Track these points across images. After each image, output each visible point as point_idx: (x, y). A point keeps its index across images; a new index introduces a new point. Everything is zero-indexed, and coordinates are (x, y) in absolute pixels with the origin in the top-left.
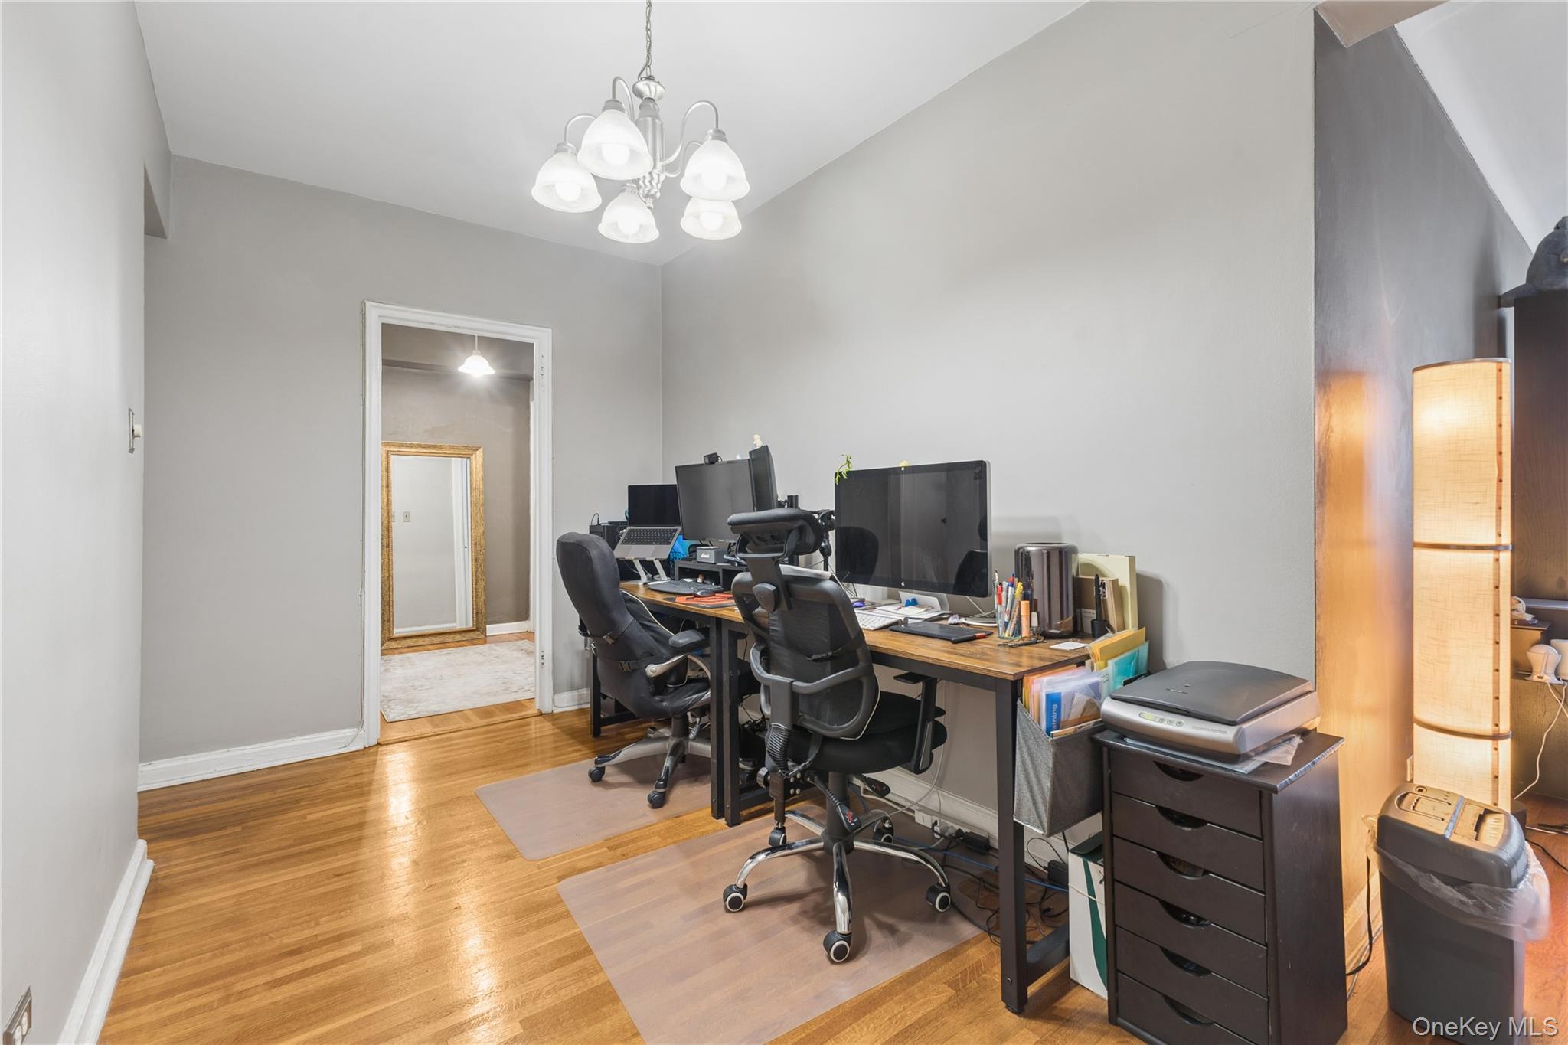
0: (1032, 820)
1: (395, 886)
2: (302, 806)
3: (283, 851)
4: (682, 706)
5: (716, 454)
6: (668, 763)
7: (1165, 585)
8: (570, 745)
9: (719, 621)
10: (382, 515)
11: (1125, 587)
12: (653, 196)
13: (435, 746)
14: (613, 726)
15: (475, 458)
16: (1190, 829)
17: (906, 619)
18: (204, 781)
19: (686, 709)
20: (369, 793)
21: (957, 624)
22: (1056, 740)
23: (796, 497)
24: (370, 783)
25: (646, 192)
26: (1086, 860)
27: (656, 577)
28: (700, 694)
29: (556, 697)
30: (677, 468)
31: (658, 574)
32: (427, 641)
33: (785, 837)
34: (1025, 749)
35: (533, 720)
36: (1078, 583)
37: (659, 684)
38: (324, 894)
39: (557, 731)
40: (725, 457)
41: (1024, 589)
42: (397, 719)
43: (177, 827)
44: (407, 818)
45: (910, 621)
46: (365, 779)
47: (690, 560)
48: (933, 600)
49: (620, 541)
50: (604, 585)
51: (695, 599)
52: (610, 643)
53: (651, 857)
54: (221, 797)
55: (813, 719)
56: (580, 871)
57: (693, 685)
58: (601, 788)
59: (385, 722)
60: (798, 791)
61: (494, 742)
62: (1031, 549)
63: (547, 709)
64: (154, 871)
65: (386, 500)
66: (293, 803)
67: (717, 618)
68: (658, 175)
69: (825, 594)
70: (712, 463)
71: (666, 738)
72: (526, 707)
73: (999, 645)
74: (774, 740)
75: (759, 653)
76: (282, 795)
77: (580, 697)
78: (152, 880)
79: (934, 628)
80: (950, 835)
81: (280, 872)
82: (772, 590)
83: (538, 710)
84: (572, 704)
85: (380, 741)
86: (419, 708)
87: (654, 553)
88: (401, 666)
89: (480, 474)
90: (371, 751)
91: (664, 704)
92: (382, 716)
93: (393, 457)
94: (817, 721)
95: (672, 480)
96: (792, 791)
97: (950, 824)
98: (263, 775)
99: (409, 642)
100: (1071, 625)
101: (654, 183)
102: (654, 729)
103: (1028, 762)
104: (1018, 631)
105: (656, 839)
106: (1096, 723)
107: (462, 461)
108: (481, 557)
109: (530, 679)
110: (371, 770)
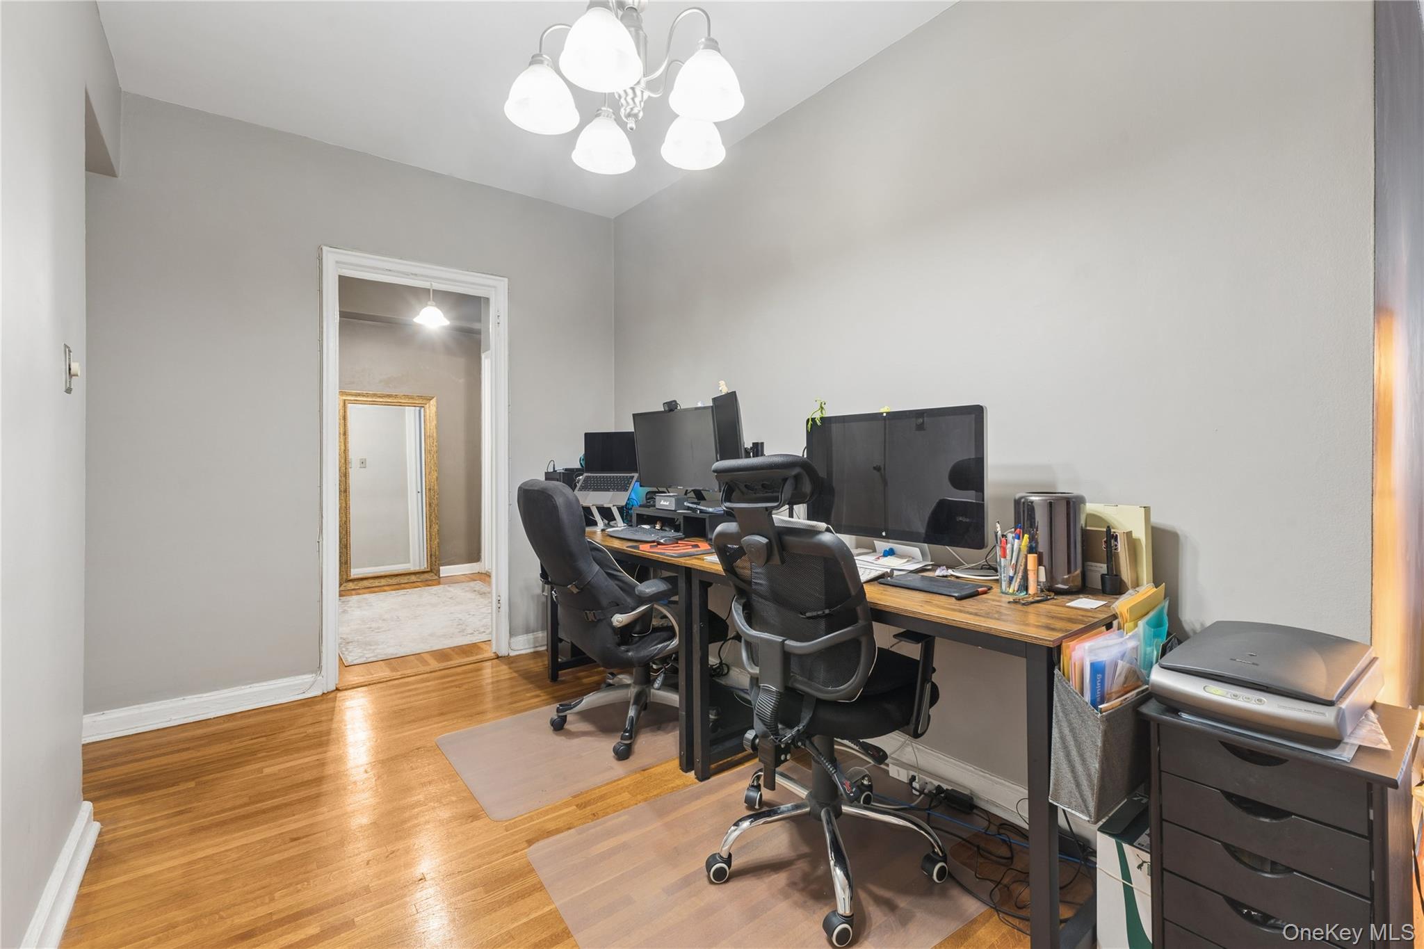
0: (1074, 803)
1: (356, 851)
2: (260, 758)
3: (237, 811)
4: (648, 656)
5: (675, 401)
6: (632, 713)
7: (1182, 538)
8: (528, 690)
9: (689, 571)
10: (340, 462)
11: (1139, 540)
12: (636, 116)
13: (393, 691)
14: (570, 670)
15: (429, 407)
16: (1267, 820)
17: (892, 570)
18: (158, 730)
19: (652, 659)
20: (327, 743)
21: (946, 576)
22: (1106, 716)
23: (762, 444)
24: (328, 733)
25: (628, 110)
26: (1119, 841)
27: (612, 523)
28: (665, 644)
29: (513, 640)
30: (634, 415)
31: (615, 520)
32: (383, 582)
33: (761, 795)
34: (1065, 724)
35: (488, 664)
36: (1085, 533)
37: (625, 634)
38: (279, 862)
39: (515, 675)
40: (683, 404)
41: (1030, 542)
42: (355, 662)
43: (128, 782)
44: (366, 772)
45: (896, 573)
46: (323, 727)
47: (649, 507)
48: (915, 551)
49: (577, 488)
50: (570, 534)
51: (659, 546)
52: (575, 592)
53: (622, 818)
54: (176, 748)
55: (805, 680)
56: (550, 833)
57: (658, 634)
58: (563, 738)
59: (344, 666)
60: (788, 757)
61: (452, 687)
62: (1034, 498)
63: (504, 651)
64: (100, 835)
65: (343, 448)
66: (250, 755)
67: (686, 567)
68: (642, 92)
69: (823, 547)
70: (671, 410)
71: (628, 686)
72: (482, 649)
73: (1009, 602)
74: (765, 703)
75: (741, 608)
76: (237, 745)
77: (536, 640)
78: (98, 846)
79: (915, 580)
80: (930, 792)
81: (234, 836)
82: (764, 542)
83: (495, 653)
84: (527, 647)
85: (339, 686)
86: (378, 651)
87: (612, 499)
88: (359, 607)
89: (434, 423)
90: (329, 697)
91: (630, 654)
92: (341, 659)
93: (349, 406)
94: (810, 682)
95: (629, 427)
96: (783, 757)
97: (928, 780)
98: (220, 724)
99: (366, 583)
100: (1080, 579)
101: (637, 100)
102: (612, 674)
103: (1069, 738)
104: (1024, 587)
105: (626, 796)
106: (1138, 694)
107: (415, 410)
108: (435, 502)
109: (484, 620)
110: (330, 717)
